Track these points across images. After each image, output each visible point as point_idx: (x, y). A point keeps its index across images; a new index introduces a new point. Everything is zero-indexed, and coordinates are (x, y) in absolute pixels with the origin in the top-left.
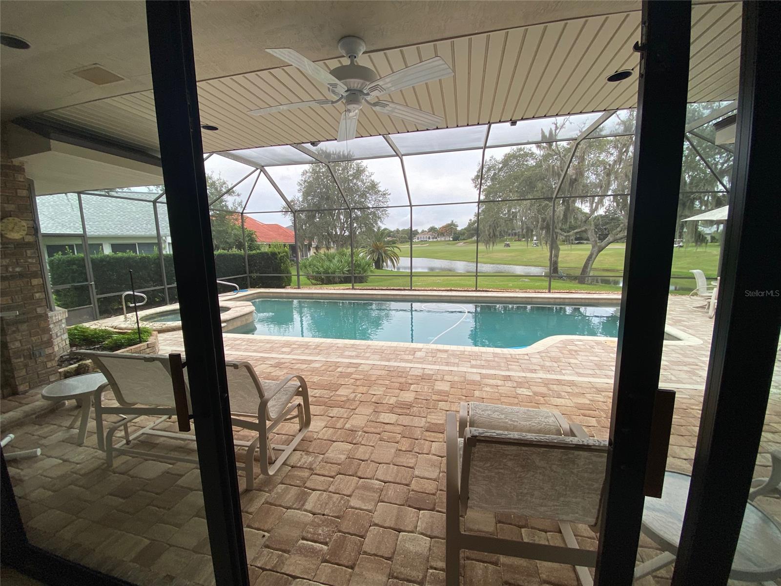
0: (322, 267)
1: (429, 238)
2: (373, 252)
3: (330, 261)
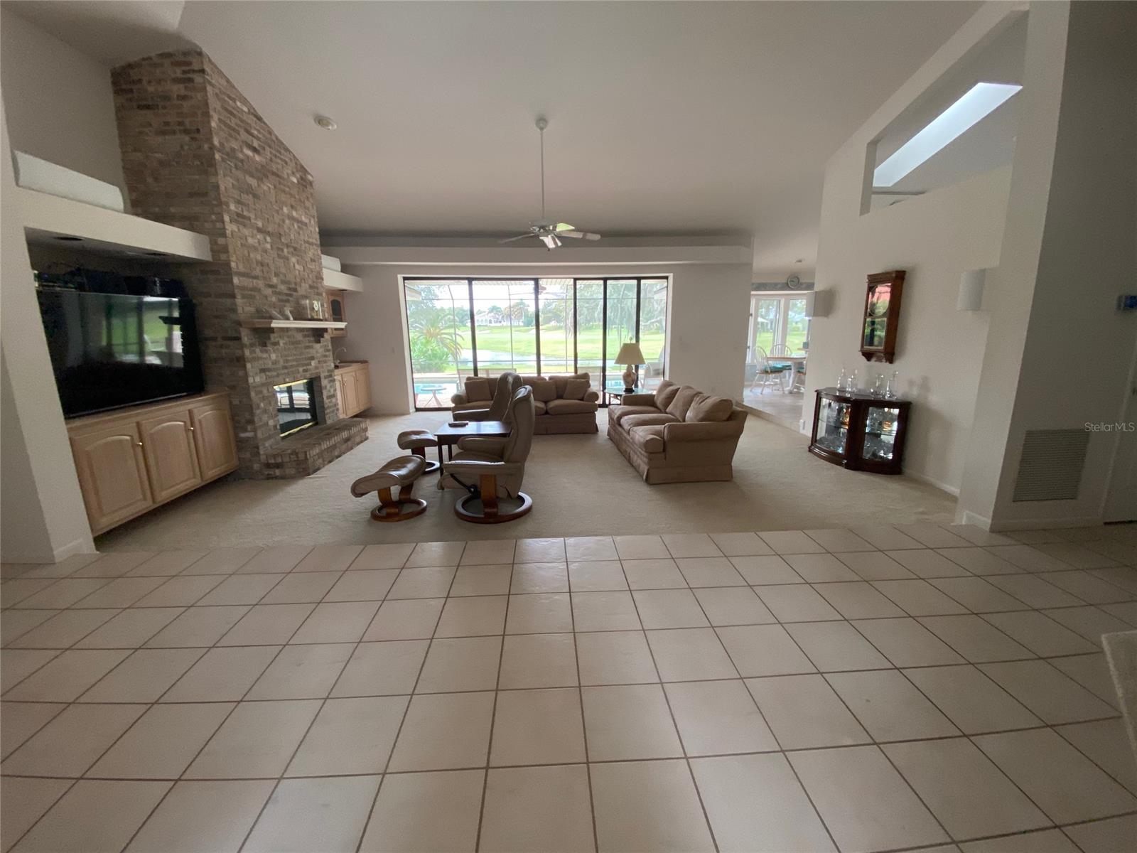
1: (490, 322)
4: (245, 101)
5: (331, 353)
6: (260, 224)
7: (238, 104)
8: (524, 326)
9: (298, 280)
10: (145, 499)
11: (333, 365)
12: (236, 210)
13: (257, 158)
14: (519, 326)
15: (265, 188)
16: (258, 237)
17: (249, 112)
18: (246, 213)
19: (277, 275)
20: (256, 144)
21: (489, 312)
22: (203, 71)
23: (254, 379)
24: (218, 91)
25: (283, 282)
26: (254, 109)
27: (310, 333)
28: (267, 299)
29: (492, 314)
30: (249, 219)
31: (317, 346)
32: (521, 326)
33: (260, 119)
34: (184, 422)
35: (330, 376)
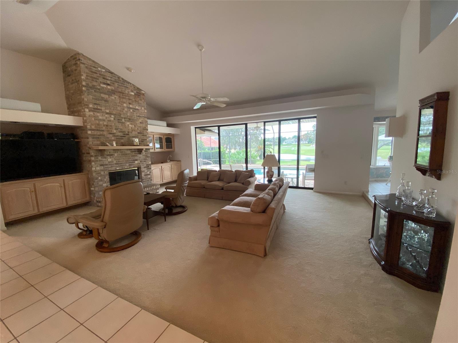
0: (236, 157)
2: (258, 150)
3: (239, 155)
4: (103, 68)
5: (150, 158)
6: (108, 111)
7: (99, 69)
8: (308, 143)
9: (130, 131)
10: (34, 210)
11: (150, 163)
12: (94, 107)
13: (109, 87)
14: (306, 143)
15: (113, 98)
16: (106, 116)
17: (106, 71)
18: (99, 108)
19: (116, 129)
20: (109, 82)
21: (293, 138)
22: (79, 59)
23: (96, 168)
24: (86, 66)
25: (120, 132)
26: (108, 69)
27: (136, 151)
28: (108, 139)
29: (294, 139)
30: (101, 110)
31: (140, 155)
32: (307, 144)
33: (112, 73)
34: (60, 184)
35: (148, 167)
